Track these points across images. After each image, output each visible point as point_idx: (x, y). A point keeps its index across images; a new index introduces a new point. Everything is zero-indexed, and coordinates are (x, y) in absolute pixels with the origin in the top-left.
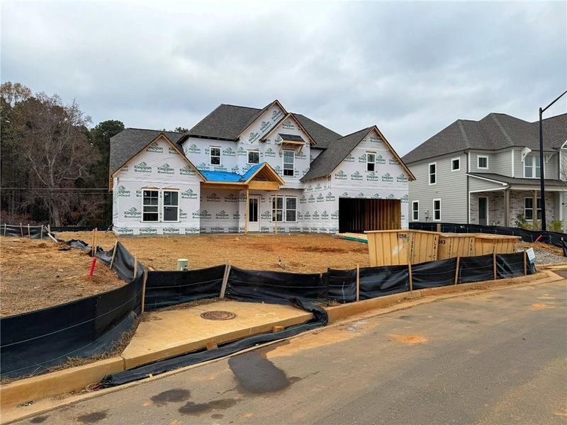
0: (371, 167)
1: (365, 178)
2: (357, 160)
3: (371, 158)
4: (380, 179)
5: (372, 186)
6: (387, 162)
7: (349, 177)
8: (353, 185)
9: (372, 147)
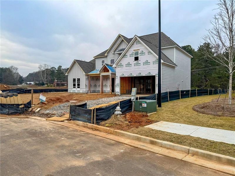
0: (136, 59)
1: (133, 65)
2: (129, 56)
3: (137, 53)
4: (142, 64)
5: (137, 69)
6: (147, 53)
7: (124, 66)
8: (126, 70)
9: (137, 47)
